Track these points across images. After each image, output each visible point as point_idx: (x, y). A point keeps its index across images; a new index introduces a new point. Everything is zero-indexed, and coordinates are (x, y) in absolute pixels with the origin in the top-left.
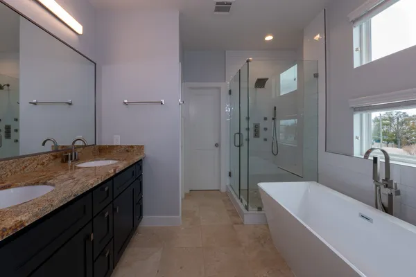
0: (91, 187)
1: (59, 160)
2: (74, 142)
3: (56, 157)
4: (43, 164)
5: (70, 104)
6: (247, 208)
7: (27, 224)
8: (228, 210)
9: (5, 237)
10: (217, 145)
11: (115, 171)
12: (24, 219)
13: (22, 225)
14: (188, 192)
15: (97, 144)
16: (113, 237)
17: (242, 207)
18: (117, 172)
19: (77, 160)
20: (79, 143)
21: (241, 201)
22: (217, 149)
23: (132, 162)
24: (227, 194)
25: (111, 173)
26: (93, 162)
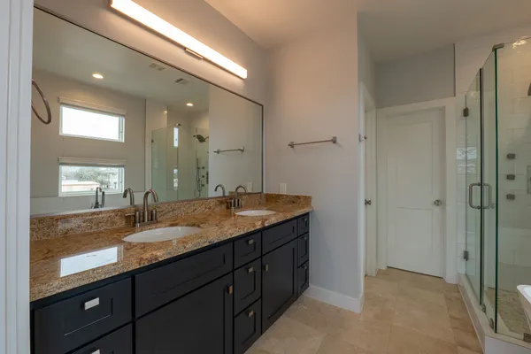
0: (229, 237)
1: (224, 206)
2: (237, 189)
3: (221, 203)
4: (210, 208)
5: (242, 151)
6: (494, 326)
7: (160, 259)
8: (452, 318)
9: (142, 266)
10: (438, 203)
11: (263, 223)
12: (158, 254)
13: (156, 259)
14: (384, 268)
15: (264, 192)
16: (261, 297)
17: (483, 320)
18: (266, 225)
19: (239, 207)
20: (241, 190)
21: (484, 310)
22: (437, 209)
23: (289, 216)
24: (457, 288)
25: (259, 225)
26: (253, 212)
